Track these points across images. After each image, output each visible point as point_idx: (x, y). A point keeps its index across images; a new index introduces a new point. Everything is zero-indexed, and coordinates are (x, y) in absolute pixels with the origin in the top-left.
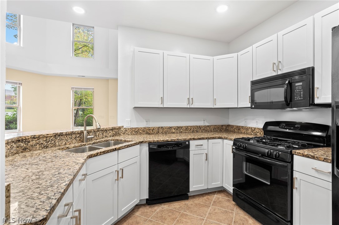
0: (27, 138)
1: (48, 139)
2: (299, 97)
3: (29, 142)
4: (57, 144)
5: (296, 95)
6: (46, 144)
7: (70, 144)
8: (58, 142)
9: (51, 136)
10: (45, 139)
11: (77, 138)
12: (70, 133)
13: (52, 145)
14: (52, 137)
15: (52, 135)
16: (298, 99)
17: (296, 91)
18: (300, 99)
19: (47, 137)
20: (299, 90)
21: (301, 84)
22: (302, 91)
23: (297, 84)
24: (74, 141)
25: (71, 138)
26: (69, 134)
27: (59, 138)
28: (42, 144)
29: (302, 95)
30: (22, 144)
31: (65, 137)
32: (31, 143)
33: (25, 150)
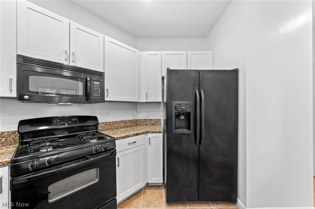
2: (97, 94)
5: (95, 92)
16: (96, 95)
17: (94, 88)
18: (98, 95)
20: (97, 88)
21: (98, 83)
22: (99, 90)
23: (95, 83)
29: (99, 93)
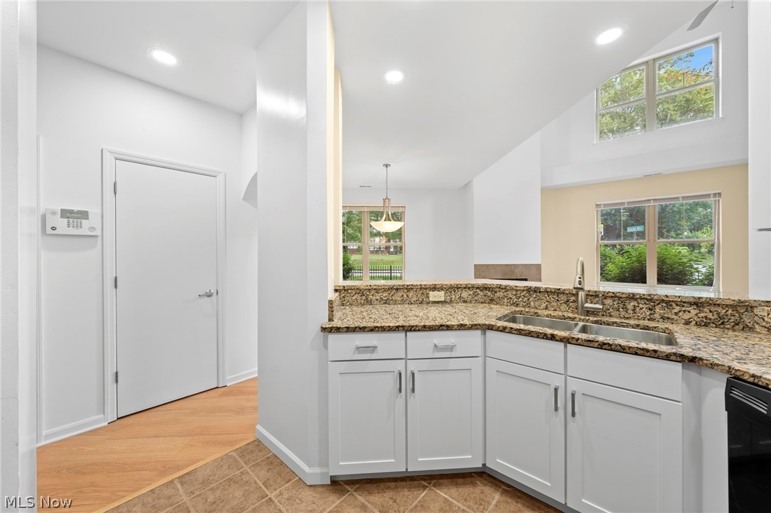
0: (493, 286)
1: (518, 293)
3: (496, 292)
4: (532, 304)
6: (515, 300)
7: (556, 310)
8: (534, 301)
9: (523, 291)
10: (514, 293)
11: (571, 304)
12: (553, 291)
13: (524, 304)
14: (525, 292)
15: (522, 289)
19: (517, 290)
24: (564, 307)
25: (558, 300)
26: (551, 292)
27: (534, 296)
28: (511, 298)
30: (489, 294)
31: (546, 295)
32: (498, 294)
33: (492, 301)
